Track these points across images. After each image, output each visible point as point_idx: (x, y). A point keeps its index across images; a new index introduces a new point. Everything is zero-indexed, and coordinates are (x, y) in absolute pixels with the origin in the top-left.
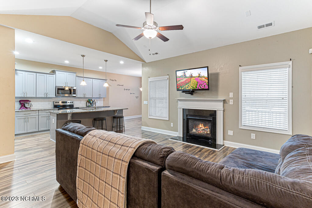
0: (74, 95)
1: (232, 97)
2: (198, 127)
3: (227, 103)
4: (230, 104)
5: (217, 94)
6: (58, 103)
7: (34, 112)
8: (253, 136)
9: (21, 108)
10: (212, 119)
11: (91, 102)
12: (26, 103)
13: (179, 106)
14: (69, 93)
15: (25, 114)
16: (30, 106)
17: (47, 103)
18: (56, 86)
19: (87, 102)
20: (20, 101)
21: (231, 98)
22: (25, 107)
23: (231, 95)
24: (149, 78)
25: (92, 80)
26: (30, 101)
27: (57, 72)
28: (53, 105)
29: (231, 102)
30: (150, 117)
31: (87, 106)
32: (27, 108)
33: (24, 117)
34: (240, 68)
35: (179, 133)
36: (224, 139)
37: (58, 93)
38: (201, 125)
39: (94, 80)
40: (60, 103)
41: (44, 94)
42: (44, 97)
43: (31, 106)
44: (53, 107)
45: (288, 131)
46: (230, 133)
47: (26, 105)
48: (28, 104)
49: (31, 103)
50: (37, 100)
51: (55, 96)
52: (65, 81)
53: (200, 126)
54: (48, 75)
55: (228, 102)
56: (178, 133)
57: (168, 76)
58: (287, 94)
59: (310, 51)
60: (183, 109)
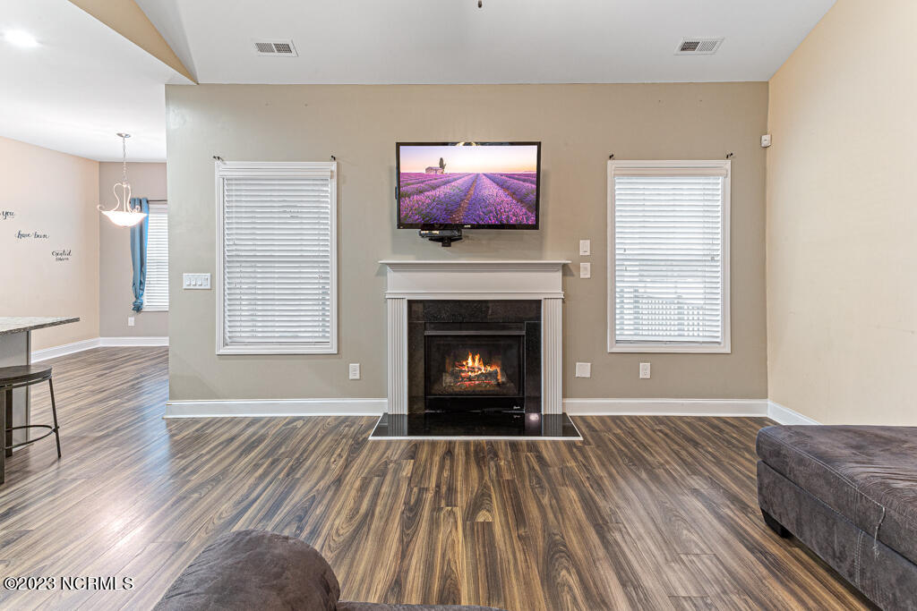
1: (588, 253)
2: (463, 366)
3: (573, 275)
4: (582, 276)
5: (540, 247)
8: (645, 370)
10: (524, 333)
13: (391, 291)
21: (585, 259)
23: (585, 247)
24: (217, 162)
29: (585, 272)
30: (222, 351)
34: (610, 162)
35: (394, 399)
36: (564, 396)
38: (474, 360)
45: (722, 345)
46: (583, 370)
53: (470, 361)
55: (575, 273)
56: (386, 401)
57: (335, 164)
58: (719, 246)
59: (766, 140)
60: (410, 302)
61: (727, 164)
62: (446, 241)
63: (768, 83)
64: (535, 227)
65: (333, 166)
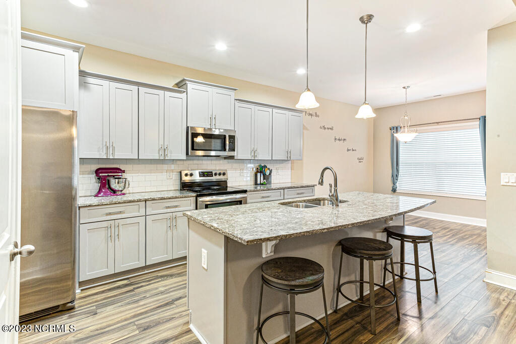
0: (231, 154)
6: (191, 175)
7: (134, 207)
9: (99, 192)
11: (268, 173)
12: (114, 176)
14: (219, 148)
15: (110, 214)
16: (122, 185)
17: (164, 176)
18: (188, 128)
19: (257, 172)
20: (97, 172)
22: (110, 187)
25: (270, 110)
26: (124, 172)
27: (190, 86)
28: (178, 183)
31: (256, 184)
32: (114, 192)
33: (105, 224)
37: (193, 149)
39: (275, 110)
40: (197, 178)
41: (159, 150)
42: (158, 158)
43: (124, 187)
44: (178, 187)
47: (114, 184)
48: (117, 180)
49: (125, 176)
50: (141, 167)
51: (184, 157)
52: (210, 113)
54: (168, 94)
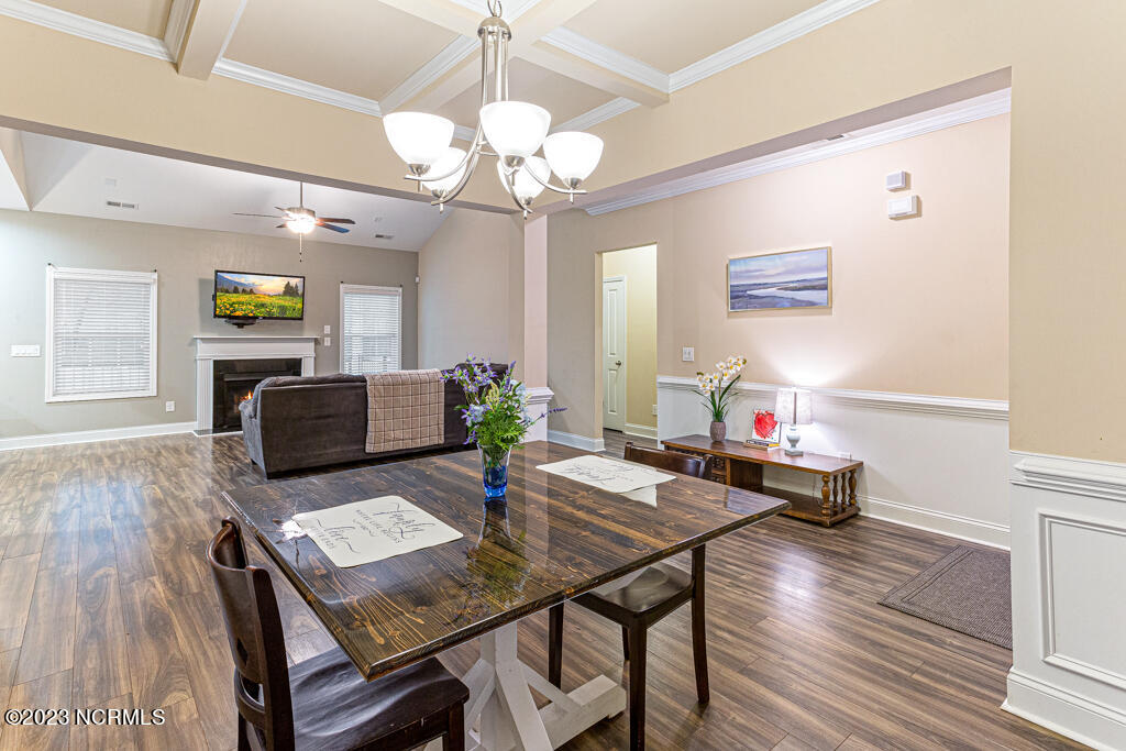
1: (329, 333)
3: (321, 346)
4: (326, 346)
5: (301, 329)
13: (199, 355)
21: (327, 335)
23: (327, 329)
24: (49, 267)
29: (327, 342)
30: (51, 400)
34: (341, 285)
55: (322, 344)
56: (196, 423)
57: (156, 274)
58: (397, 330)
59: (417, 279)
60: (215, 361)
61: (400, 290)
62: (240, 326)
63: (417, 254)
64: (301, 319)
65: (155, 276)
